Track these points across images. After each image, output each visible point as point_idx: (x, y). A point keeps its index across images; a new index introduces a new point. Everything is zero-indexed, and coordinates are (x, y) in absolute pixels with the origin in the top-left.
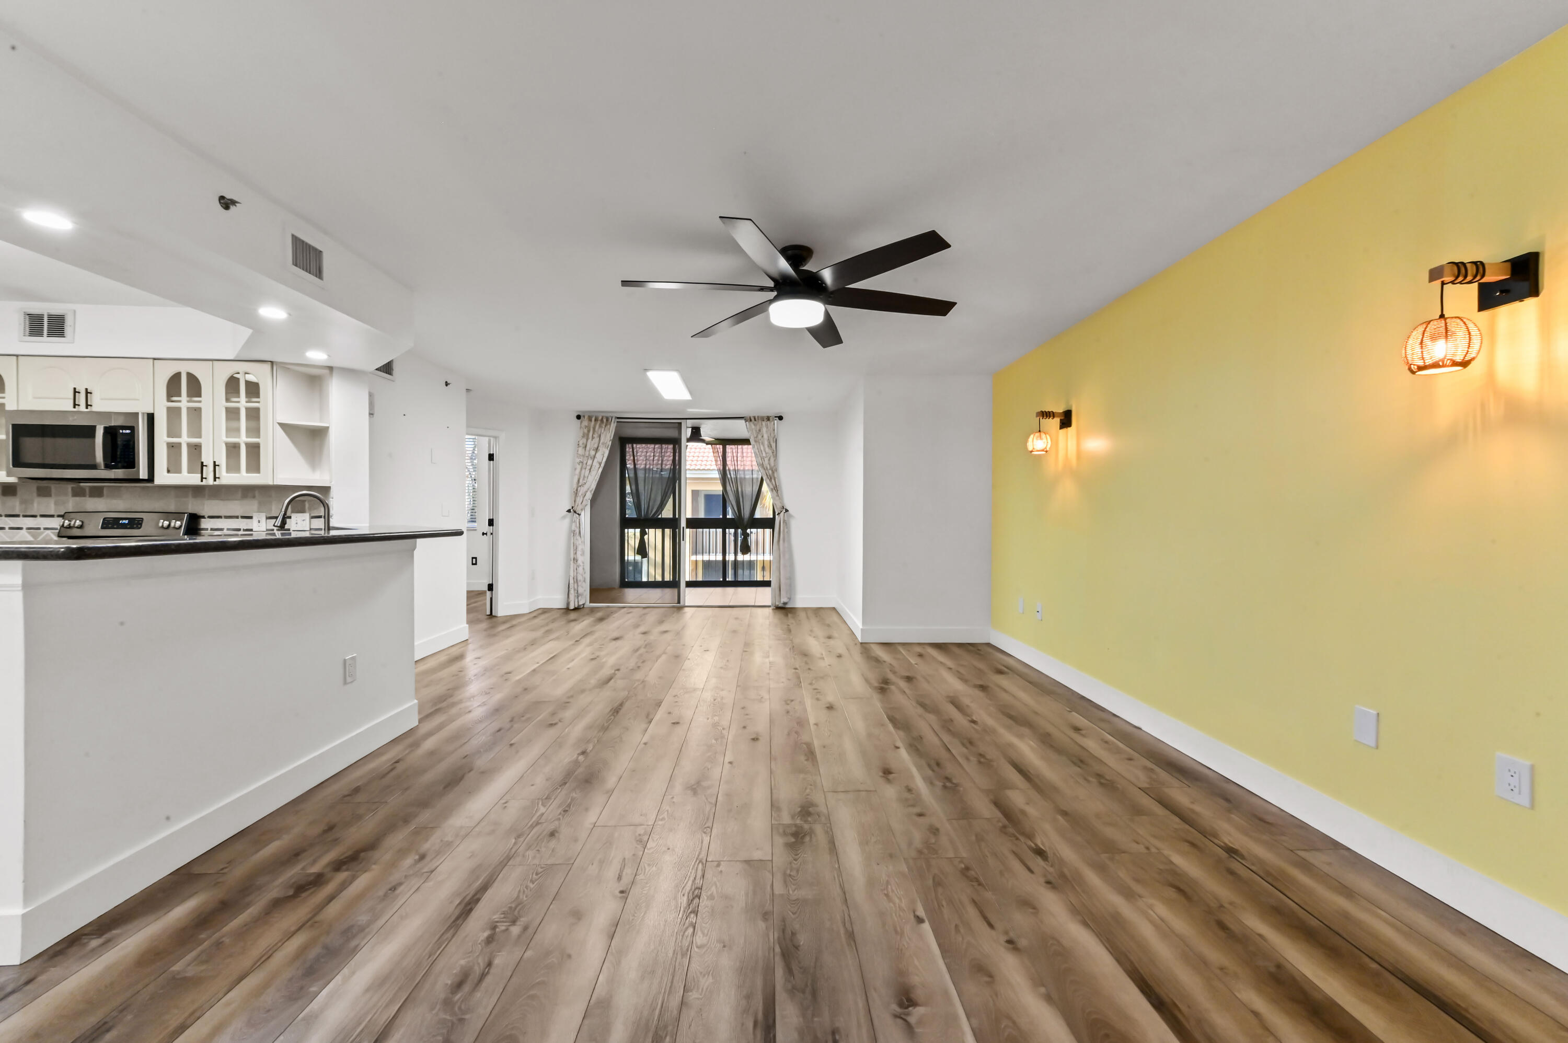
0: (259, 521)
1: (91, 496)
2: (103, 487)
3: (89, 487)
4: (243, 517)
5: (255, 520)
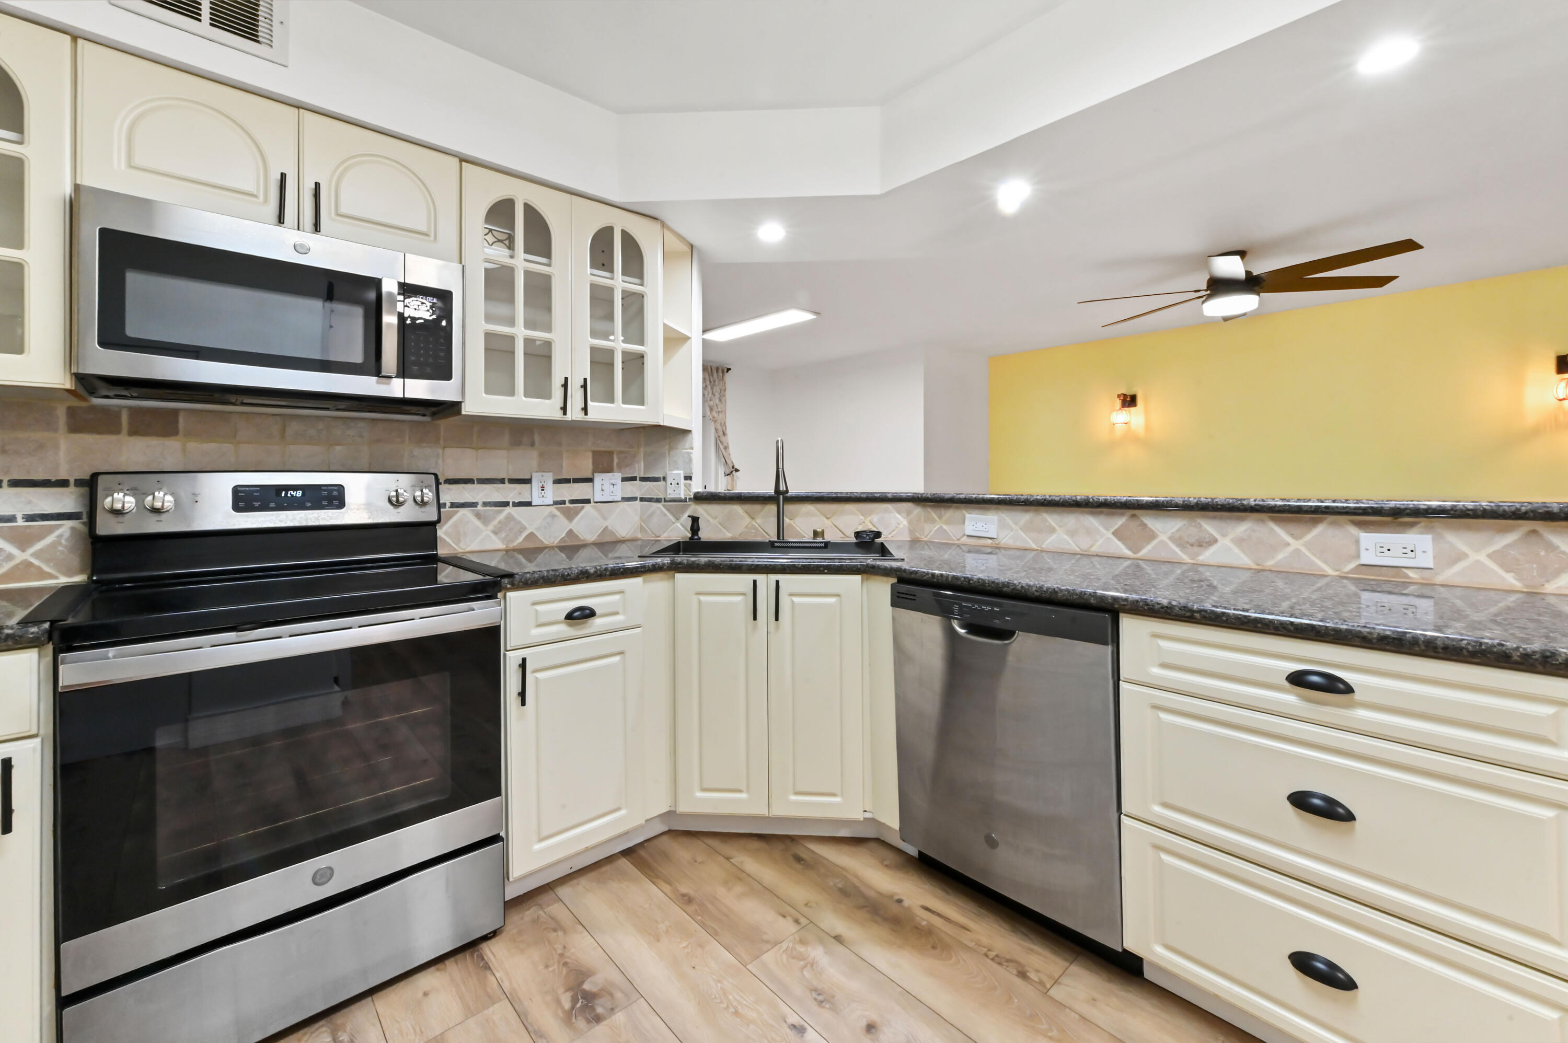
0: (543, 488)
1: (134, 431)
2: (175, 412)
3: (130, 408)
4: (513, 481)
5: (536, 485)
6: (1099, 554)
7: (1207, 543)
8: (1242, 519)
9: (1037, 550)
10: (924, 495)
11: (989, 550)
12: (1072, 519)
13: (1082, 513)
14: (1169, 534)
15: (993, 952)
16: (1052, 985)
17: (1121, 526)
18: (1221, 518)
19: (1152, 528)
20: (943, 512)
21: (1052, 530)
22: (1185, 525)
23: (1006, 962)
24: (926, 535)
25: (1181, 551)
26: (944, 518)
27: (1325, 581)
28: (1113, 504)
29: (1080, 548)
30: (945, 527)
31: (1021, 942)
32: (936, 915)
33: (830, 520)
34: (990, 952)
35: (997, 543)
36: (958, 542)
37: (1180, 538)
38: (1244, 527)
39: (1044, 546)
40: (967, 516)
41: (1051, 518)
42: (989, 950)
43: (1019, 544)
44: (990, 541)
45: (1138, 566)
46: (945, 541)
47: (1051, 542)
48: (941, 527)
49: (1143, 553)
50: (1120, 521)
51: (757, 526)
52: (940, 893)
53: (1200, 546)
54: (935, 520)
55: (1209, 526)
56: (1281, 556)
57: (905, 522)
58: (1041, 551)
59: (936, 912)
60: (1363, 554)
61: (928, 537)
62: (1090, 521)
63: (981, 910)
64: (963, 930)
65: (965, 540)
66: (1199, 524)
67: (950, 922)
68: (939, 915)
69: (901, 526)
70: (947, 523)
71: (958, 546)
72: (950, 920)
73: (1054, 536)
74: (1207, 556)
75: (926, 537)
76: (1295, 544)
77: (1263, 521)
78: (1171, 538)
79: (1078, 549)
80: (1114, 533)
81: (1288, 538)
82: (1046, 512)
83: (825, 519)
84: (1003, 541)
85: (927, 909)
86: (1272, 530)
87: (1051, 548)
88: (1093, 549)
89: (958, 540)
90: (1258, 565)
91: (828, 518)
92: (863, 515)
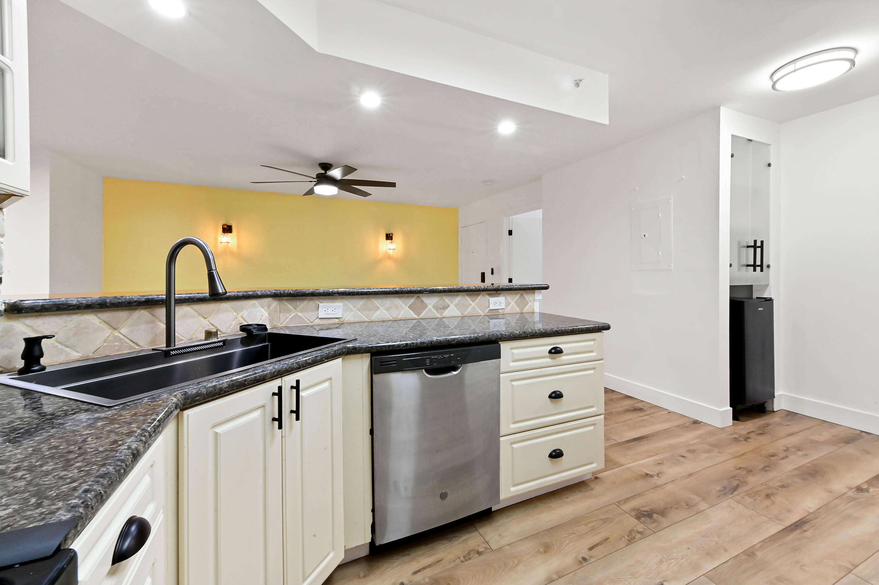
6: (402, 319)
7: (446, 307)
8: (458, 295)
9: (369, 321)
10: (286, 292)
11: (337, 326)
12: (388, 302)
13: (394, 297)
14: (432, 305)
15: (461, 557)
16: (488, 544)
17: (413, 303)
18: (451, 296)
19: (426, 302)
20: (298, 304)
21: (378, 308)
22: (438, 300)
23: (469, 555)
24: (281, 323)
25: (437, 312)
26: (299, 308)
27: (481, 317)
28: (414, 291)
29: (392, 317)
30: (300, 314)
31: (458, 541)
32: (423, 570)
33: (207, 319)
34: (461, 559)
35: (342, 321)
36: (312, 324)
37: (437, 306)
38: (458, 299)
39: (372, 319)
40: (320, 304)
41: (376, 302)
42: (459, 558)
43: (357, 320)
44: (337, 320)
45: (419, 322)
46: (301, 325)
47: (377, 315)
48: (297, 315)
49: (422, 315)
50: (411, 300)
51: (122, 337)
52: (406, 558)
53: (444, 309)
54: (291, 310)
55: (447, 299)
56: (469, 310)
57: (266, 314)
58: (371, 322)
59: (421, 569)
60: (491, 305)
61: (285, 323)
62: (398, 301)
63: (429, 546)
64: (440, 563)
65: (318, 321)
66: (444, 299)
67: (432, 566)
68: (424, 568)
69: (264, 317)
70: (301, 311)
71: (312, 326)
72: (430, 565)
73: (379, 312)
74: (447, 313)
75: (281, 324)
76: (473, 304)
77: (464, 295)
78: (433, 307)
79: (391, 318)
80: (409, 307)
81: (471, 302)
82: (374, 298)
83: (202, 319)
84: (346, 319)
85: (415, 573)
86: (467, 299)
87: (377, 319)
88: (399, 317)
89: (312, 322)
90: (462, 314)
91: (205, 318)
92: (235, 312)
